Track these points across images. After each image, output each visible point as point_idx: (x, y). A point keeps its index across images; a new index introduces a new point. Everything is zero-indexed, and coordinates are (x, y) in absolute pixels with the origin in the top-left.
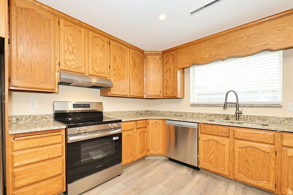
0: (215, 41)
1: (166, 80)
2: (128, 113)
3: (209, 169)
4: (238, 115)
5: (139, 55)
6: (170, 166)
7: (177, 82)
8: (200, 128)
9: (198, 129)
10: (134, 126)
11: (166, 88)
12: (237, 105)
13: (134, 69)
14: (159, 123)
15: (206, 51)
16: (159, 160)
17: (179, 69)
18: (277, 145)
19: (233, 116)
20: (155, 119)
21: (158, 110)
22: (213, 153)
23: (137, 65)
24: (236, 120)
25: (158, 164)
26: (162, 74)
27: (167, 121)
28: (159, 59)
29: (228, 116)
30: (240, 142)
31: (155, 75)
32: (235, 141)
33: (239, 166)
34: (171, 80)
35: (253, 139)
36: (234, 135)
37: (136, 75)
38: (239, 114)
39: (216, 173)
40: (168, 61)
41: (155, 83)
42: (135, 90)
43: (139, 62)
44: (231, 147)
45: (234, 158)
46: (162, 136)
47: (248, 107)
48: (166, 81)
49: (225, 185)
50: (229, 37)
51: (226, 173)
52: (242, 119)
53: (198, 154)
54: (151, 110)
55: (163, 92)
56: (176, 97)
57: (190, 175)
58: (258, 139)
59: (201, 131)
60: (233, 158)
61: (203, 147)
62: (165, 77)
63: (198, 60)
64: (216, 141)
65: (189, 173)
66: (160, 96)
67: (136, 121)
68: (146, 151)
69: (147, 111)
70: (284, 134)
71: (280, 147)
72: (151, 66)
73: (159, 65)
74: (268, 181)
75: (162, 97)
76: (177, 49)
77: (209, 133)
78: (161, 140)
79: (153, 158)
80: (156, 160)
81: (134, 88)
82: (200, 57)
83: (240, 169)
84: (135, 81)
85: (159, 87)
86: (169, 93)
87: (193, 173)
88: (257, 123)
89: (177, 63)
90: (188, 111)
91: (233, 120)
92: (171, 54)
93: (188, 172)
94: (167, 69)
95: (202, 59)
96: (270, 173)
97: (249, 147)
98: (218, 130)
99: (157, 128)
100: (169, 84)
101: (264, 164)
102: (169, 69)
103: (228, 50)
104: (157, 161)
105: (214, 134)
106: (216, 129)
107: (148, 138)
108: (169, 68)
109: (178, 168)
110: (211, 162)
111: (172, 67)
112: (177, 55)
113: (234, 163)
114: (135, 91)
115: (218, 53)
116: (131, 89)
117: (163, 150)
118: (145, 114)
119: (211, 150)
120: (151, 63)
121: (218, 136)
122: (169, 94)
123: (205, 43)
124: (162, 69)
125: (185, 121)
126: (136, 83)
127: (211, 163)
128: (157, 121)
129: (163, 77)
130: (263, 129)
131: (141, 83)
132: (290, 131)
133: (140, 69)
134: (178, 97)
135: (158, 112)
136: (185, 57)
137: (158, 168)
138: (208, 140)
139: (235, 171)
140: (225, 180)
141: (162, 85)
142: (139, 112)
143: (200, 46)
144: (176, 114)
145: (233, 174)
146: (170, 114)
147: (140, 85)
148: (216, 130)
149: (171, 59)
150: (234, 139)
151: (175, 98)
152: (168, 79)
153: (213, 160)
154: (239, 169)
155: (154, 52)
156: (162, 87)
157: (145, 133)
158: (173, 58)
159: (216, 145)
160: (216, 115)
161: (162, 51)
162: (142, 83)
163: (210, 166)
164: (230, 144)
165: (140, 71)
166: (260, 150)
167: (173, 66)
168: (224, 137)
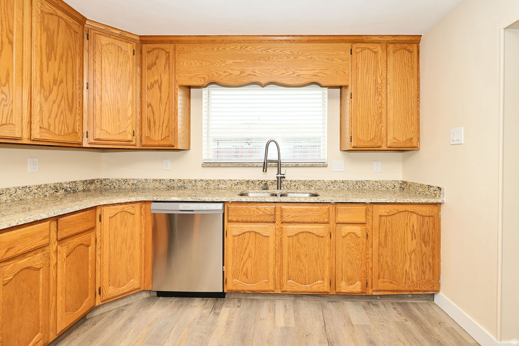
0: (251, 49)
1: (149, 105)
2: (19, 192)
3: (244, 289)
4: (280, 181)
5: (68, 25)
6: (161, 311)
7: (176, 114)
8: (228, 212)
9: (224, 214)
10: (49, 236)
11: (149, 126)
12: (279, 164)
13: (49, 59)
14: (132, 211)
15: (235, 62)
16: (131, 307)
17: (182, 87)
18: (332, 222)
19: (272, 183)
20: (121, 204)
21: (124, 178)
22: (250, 256)
23: (59, 51)
24: (278, 189)
25: (131, 319)
26: (139, 89)
27: (153, 204)
28: (130, 53)
29: (266, 184)
30: (290, 226)
31: (119, 90)
32: (283, 226)
33: (289, 268)
34: (163, 108)
35: (306, 220)
36: (282, 216)
37: (55, 81)
38: (282, 179)
39: (255, 293)
40: (155, 64)
41: (118, 110)
42: (52, 122)
43: (69, 45)
44: (277, 238)
45: (282, 256)
46: (141, 243)
47: (292, 167)
48: (150, 107)
49: (270, 309)
50: (270, 49)
51: (271, 287)
52: (285, 187)
53: (223, 265)
54: (102, 177)
55: (141, 136)
56: (174, 148)
57: (211, 315)
58: (312, 218)
59: (230, 218)
60: (280, 257)
61: (234, 249)
62: (147, 99)
63: (220, 75)
64: (256, 232)
65: (206, 311)
66: (134, 143)
67: (57, 218)
68: (91, 296)
69: (92, 182)
70: (339, 207)
71: (335, 224)
72: (107, 66)
73: (130, 66)
74: (323, 280)
75: (137, 147)
76: (178, 42)
77: (244, 219)
78: (137, 253)
79: (114, 306)
80: (123, 310)
81: (49, 117)
82: (225, 72)
83: (290, 272)
84: (53, 96)
85: (130, 121)
86: (157, 137)
87: (214, 308)
88: (303, 191)
89: (177, 72)
90: (199, 178)
91: (273, 189)
92: (162, 49)
93: (204, 311)
94: (152, 81)
95: (227, 76)
96: (325, 266)
97: (301, 233)
98: (258, 213)
99: (125, 227)
100: (156, 116)
101: (318, 255)
102: (158, 81)
103: (269, 70)
104: (125, 312)
105: (253, 219)
106: (256, 210)
107: (98, 258)
108: (156, 78)
109: (181, 310)
110: (246, 275)
111: (165, 78)
112: (177, 55)
113: (281, 266)
114: (50, 126)
115: (255, 72)
116: (36, 119)
117: (143, 276)
118: (84, 191)
119: (247, 252)
120: (108, 58)
121: (258, 222)
122: (157, 139)
123: (233, 47)
124: (139, 78)
125: (197, 200)
126: (54, 102)
127: (247, 277)
128: (128, 208)
129: (141, 97)
130: (318, 201)
131: (74, 104)
132: (344, 201)
133: (70, 64)
134: (179, 148)
135: (126, 181)
136: (194, 64)
137: (132, 331)
138: (241, 234)
139: (284, 278)
140: (268, 300)
141: (139, 116)
142: (65, 185)
143: (224, 49)
144: (171, 186)
145: (280, 284)
146: (158, 184)
147: (71, 110)
148: (256, 212)
149: (163, 61)
150: (282, 224)
151: (171, 149)
152: (153, 104)
153: (249, 270)
154: (288, 274)
155: (118, 32)
156: (138, 123)
157: (88, 246)
158: (168, 58)
159: (255, 240)
160: (248, 182)
161: (140, 36)
162: (76, 105)
163: (244, 282)
164: (276, 233)
165: (69, 70)
166: (313, 235)
167: (167, 76)
168: (267, 222)
